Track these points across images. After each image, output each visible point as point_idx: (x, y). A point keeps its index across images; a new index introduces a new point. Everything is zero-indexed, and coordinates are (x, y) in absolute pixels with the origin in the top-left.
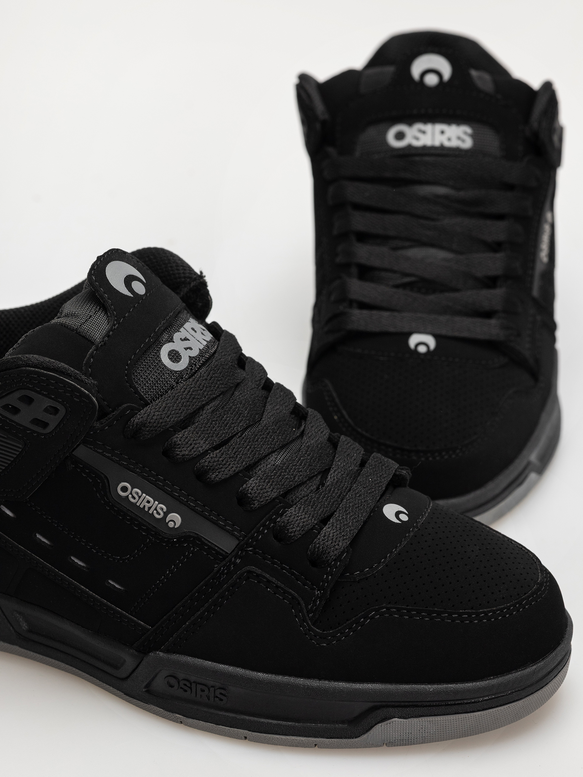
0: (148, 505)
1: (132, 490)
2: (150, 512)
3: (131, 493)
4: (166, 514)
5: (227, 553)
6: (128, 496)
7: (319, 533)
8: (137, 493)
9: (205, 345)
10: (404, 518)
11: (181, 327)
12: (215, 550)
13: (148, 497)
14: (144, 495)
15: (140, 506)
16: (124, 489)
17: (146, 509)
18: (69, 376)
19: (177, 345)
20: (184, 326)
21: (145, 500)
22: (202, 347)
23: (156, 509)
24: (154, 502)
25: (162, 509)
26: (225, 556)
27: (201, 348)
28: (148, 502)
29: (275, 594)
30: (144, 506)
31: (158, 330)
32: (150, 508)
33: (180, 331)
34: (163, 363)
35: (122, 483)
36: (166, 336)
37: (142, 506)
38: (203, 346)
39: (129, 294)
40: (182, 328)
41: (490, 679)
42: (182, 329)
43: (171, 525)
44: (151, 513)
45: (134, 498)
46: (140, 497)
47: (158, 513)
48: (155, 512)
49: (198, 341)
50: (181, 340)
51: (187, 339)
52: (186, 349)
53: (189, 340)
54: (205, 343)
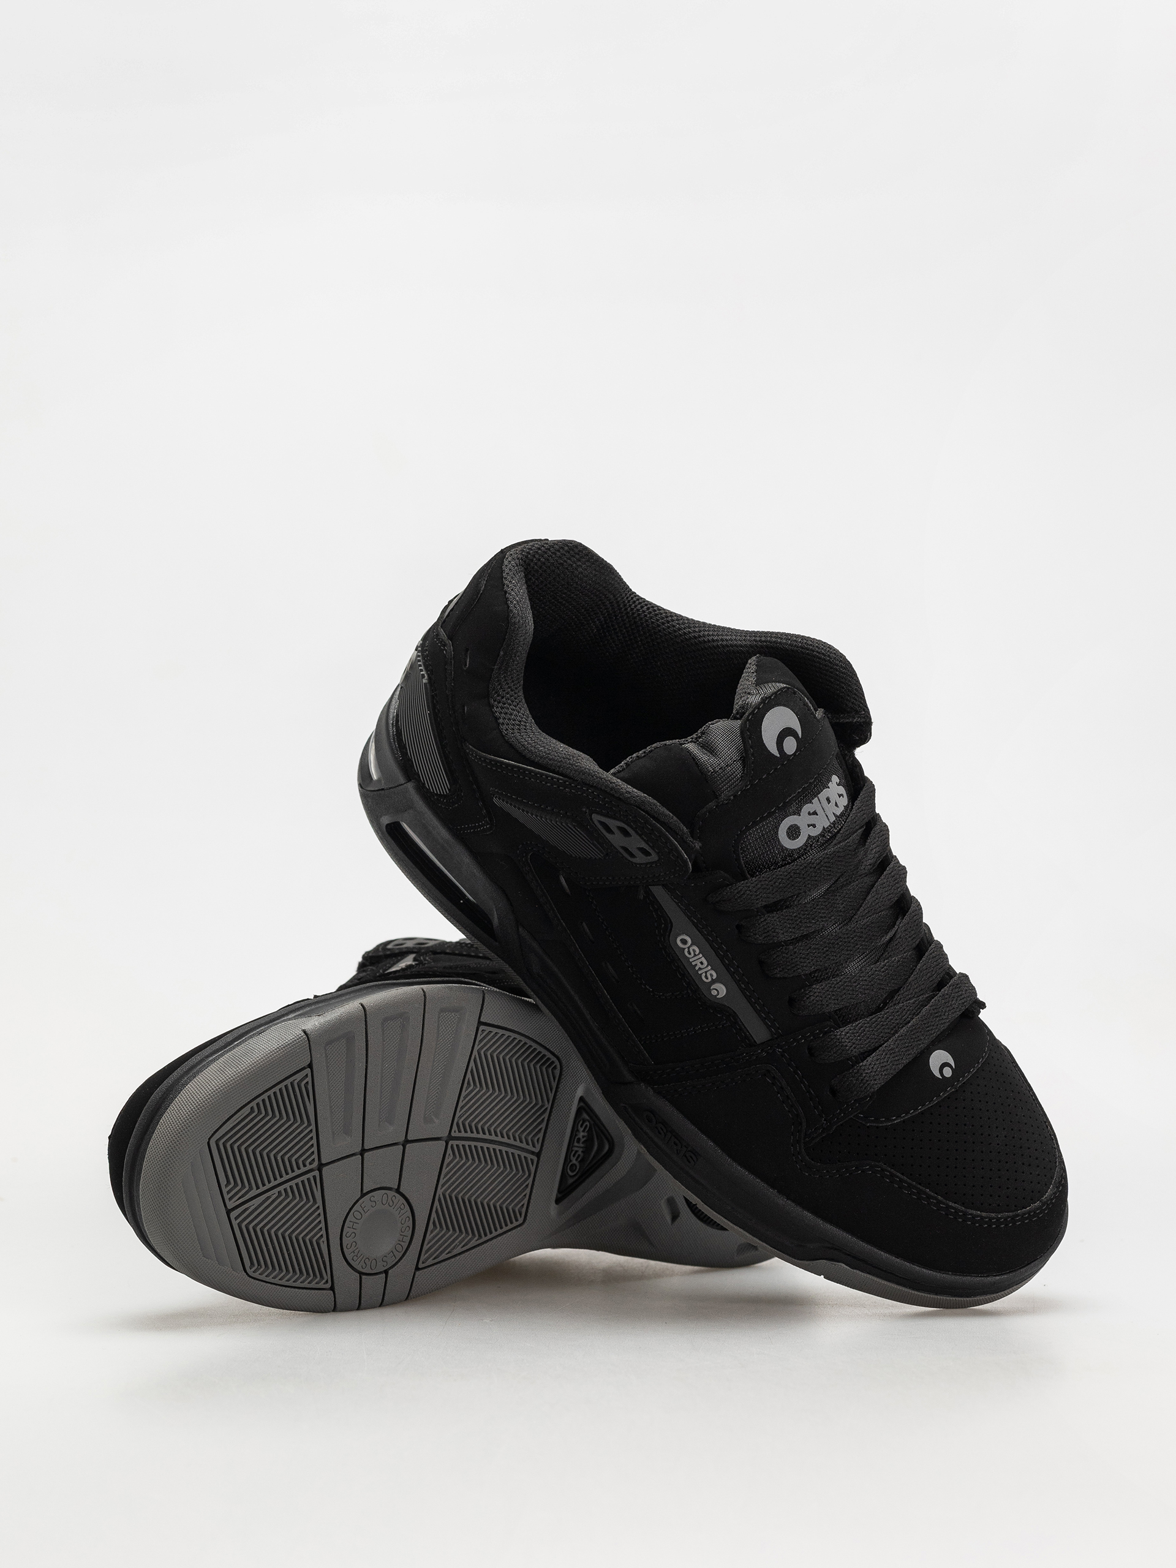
0: (699, 965)
1: (691, 944)
2: (700, 972)
3: (689, 948)
4: (713, 982)
5: (756, 1042)
7: (853, 1066)
8: (694, 951)
9: (831, 821)
10: (948, 1073)
11: (815, 796)
12: (745, 1034)
13: (703, 960)
14: (701, 955)
16: (684, 942)
17: (697, 968)
18: (674, 833)
19: (801, 820)
20: (819, 796)
21: (700, 960)
22: (827, 824)
23: (706, 972)
24: (707, 966)
25: (711, 975)
26: (753, 1044)
27: (826, 827)
28: (702, 963)
29: (783, 1102)
30: (696, 965)
31: (789, 800)
32: (700, 969)
33: (812, 802)
34: (779, 838)
35: (684, 935)
36: (793, 808)
37: (693, 963)
38: (829, 824)
39: (776, 753)
40: (816, 798)
41: (949, 1274)
42: (815, 800)
43: (714, 993)
45: (690, 954)
46: (695, 955)
47: (706, 977)
48: (704, 974)
49: (827, 816)
50: (809, 814)
51: (815, 813)
52: (809, 826)
53: (817, 815)
54: (833, 819)
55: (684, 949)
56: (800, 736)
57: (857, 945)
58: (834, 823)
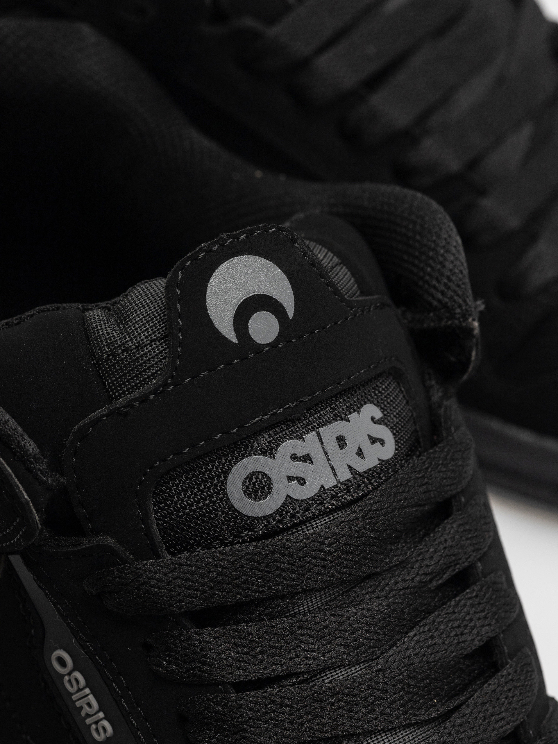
0: (86, 709)
1: (72, 670)
2: (88, 721)
3: (69, 674)
6: (64, 675)
8: (78, 681)
9: (342, 480)
11: (313, 430)
13: (91, 698)
14: (89, 691)
15: (77, 703)
16: (62, 662)
17: (83, 713)
19: (276, 464)
20: (321, 430)
21: (86, 700)
22: (330, 482)
23: (96, 723)
24: (99, 712)
25: (106, 729)
27: (327, 487)
28: (89, 705)
30: (82, 707)
32: (88, 716)
33: (304, 439)
34: (226, 490)
35: (62, 650)
36: (263, 440)
38: (334, 483)
39: (231, 336)
40: (313, 434)
42: (310, 436)
44: (88, 724)
45: (71, 685)
46: (79, 690)
47: (98, 732)
49: (333, 468)
50: (294, 457)
51: (307, 458)
52: (290, 479)
53: (312, 463)
54: (345, 475)
55: (64, 676)
56: (291, 315)
57: (374, 711)
58: (347, 484)
